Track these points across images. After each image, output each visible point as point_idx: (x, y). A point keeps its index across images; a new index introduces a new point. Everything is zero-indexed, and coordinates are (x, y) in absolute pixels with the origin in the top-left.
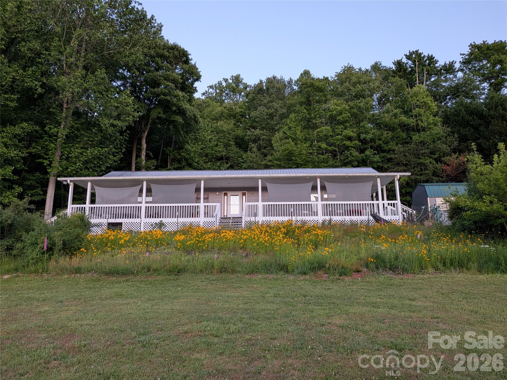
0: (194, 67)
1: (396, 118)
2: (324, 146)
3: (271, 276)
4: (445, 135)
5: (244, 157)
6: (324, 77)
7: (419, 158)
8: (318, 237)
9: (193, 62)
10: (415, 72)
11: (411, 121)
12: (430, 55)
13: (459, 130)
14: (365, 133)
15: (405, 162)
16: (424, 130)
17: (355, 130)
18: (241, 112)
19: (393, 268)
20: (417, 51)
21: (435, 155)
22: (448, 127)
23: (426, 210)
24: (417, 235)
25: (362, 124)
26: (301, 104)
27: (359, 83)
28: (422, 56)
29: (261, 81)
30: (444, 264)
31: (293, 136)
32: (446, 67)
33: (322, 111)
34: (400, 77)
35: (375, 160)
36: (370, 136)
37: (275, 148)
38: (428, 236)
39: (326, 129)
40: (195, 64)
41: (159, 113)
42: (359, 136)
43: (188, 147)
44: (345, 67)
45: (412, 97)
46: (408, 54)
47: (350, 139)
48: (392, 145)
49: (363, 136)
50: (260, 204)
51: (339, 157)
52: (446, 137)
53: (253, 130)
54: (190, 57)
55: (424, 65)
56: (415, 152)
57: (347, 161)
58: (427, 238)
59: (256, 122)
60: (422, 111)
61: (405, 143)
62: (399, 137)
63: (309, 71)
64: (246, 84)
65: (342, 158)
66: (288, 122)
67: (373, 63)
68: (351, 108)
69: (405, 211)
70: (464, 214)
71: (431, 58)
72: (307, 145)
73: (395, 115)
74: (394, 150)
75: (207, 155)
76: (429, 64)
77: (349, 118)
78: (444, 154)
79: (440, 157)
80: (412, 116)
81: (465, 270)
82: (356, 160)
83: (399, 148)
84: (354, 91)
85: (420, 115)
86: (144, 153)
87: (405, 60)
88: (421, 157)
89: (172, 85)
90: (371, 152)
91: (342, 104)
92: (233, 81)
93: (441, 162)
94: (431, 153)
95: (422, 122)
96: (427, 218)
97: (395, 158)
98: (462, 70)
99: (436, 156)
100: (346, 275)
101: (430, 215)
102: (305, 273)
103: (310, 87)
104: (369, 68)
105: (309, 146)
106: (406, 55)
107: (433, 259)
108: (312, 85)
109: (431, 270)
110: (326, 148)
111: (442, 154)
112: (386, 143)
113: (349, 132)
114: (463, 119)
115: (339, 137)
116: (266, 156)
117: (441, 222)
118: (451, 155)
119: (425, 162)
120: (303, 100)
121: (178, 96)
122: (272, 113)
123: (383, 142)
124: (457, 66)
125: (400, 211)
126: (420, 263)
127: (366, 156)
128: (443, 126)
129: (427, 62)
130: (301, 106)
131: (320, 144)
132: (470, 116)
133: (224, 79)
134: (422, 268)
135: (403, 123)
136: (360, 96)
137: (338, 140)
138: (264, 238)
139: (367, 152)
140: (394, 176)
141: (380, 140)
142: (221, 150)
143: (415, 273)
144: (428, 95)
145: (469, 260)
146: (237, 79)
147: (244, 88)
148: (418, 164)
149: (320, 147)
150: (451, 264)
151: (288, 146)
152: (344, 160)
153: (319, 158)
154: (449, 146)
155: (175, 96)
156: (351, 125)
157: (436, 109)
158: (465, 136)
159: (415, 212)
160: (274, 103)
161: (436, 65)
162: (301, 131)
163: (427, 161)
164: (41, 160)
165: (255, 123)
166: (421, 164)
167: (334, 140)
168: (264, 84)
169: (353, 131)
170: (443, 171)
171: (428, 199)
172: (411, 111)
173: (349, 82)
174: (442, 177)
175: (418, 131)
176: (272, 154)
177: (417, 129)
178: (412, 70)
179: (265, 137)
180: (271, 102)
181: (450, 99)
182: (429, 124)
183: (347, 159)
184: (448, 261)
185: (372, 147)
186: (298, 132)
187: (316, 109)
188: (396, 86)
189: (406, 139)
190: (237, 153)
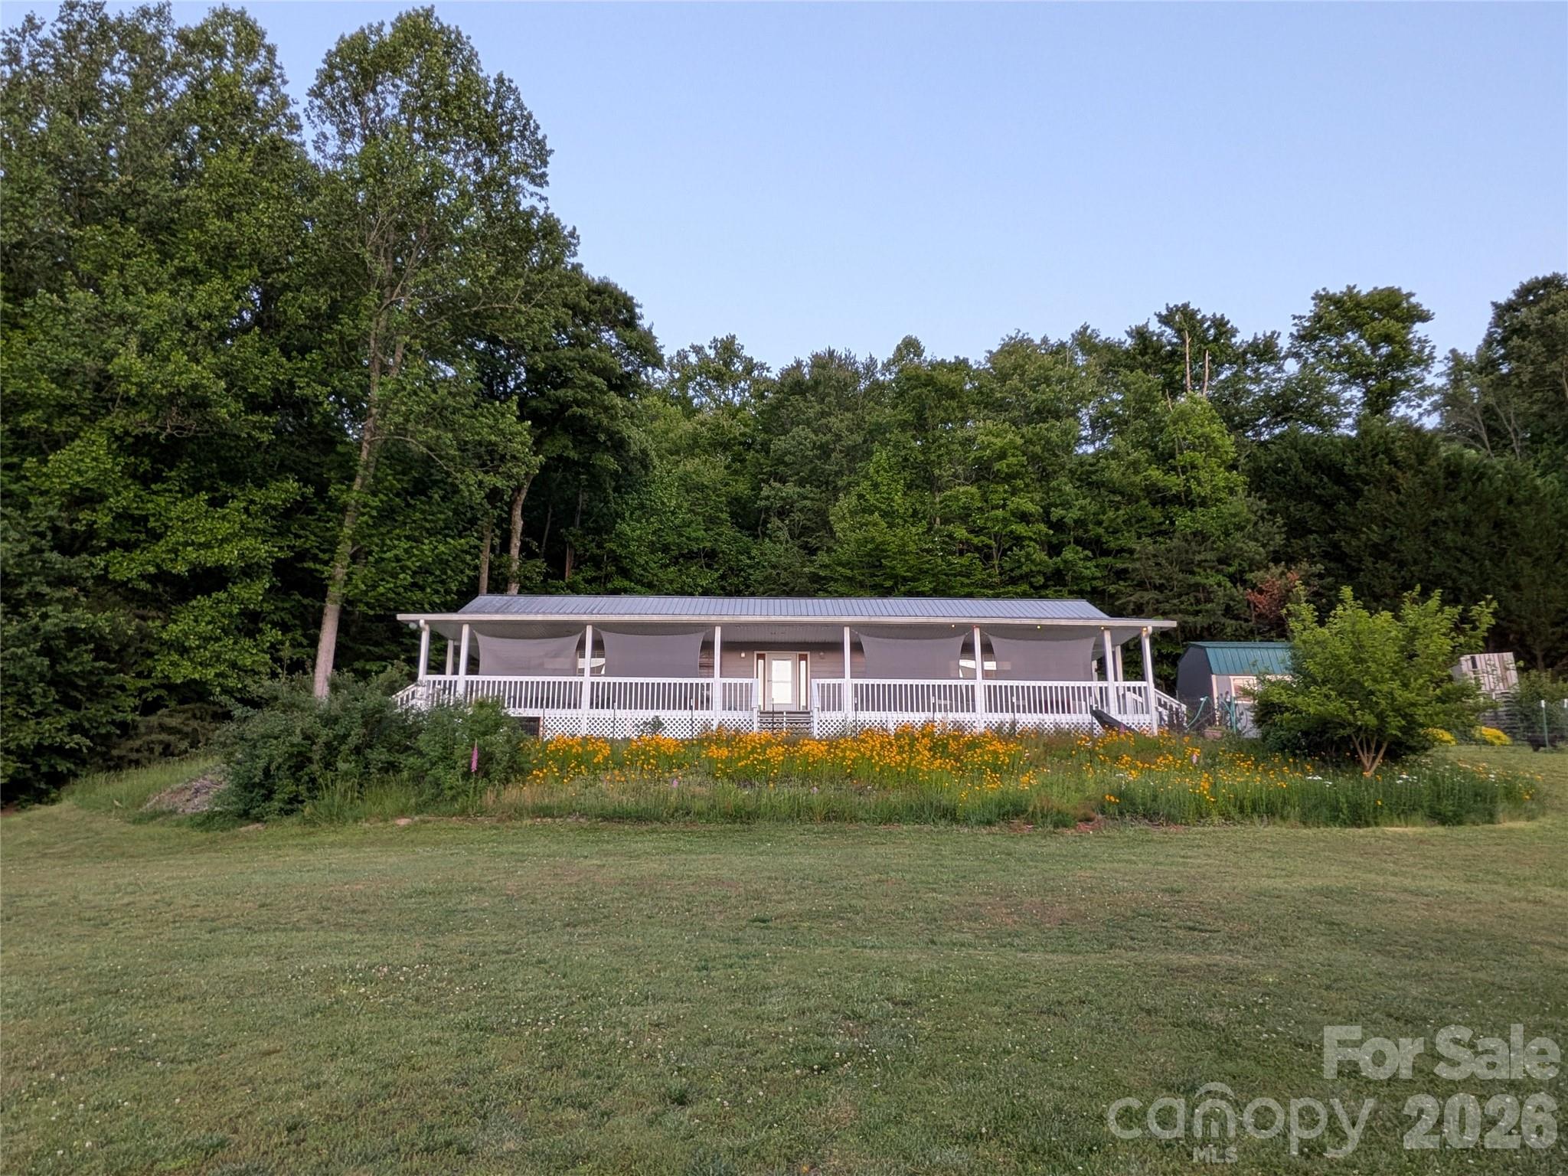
0: (648, 337)
1: (1137, 472)
2: (961, 533)
3: (926, 828)
4: (1254, 518)
5: (754, 552)
6: (957, 358)
7: (1193, 573)
8: (998, 758)
9: (644, 323)
10: (1183, 357)
11: (1175, 483)
12: (1218, 316)
13: (1288, 508)
14: (1061, 505)
15: (1158, 582)
16: (1204, 503)
17: (1037, 497)
18: (743, 435)
19: (1151, 816)
20: (1186, 306)
21: (1230, 565)
22: (1260, 499)
23: (1209, 705)
24: (1191, 755)
25: (1054, 484)
26: (904, 426)
27: (1047, 381)
28: (1199, 317)
29: (799, 364)
30: (1242, 810)
31: (883, 507)
32: (1258, 346)
33: (956, 447)
34: (1147, 368)
35: (1087, 573)
36: (1074, 514)
37: (839, 534)
38: (1213, 758)
39: (967, 492)
40: (650, 329)
41: (566, 447)
42: (1047, 512)
43: (623, 527)
44: (1011, 338)
45: (1175, 423)
46: (1164, 312)
47: (1024, 517)
48: (1128, 540)
49: (1057, 513)
50: (848, 683)
51: (996, 562)
52: (1256, 524)
53: (777, 485)
54: (638, 310)
55: (1203, 340)
56: (1184, 556)
57: (1017, 573)
58: (1211, 762)
59: (786, 465)
60: (1199, 458)
61: (1160, 532)
62: (1144, 519)
63: (916, 340)
64: (751, 359)
65: (1007, 566)
66: (871, 470)
67: (1078, 327)
68: (1029, 442)
69: (1164, 706)
70: (1277, 718)
71: (1220, 324)
72: (920, 530)
73: (1135, 465)
74: (1131, 552)
75: (666, 549)
76: (1216, 339)
77: (1023, 466)
78: (1250, 566)
79: (1242, 572)
80: (1174, 468)
81: (1277, 819)
82: (1039, 572)
83: (1146, 546)
84: (1035, 399)
85: (1194, 467)
86: (516, 543)
87: (1155, 326)
88: (1196, 569)
89: (600, 382)
90: (1077, 553)
91: (1006, 432)
92: (717, 353)
93: (1244, 582)
94: (1221, 561)
95: (1199, 484)
96: (1211, 722)
97: (1134, 570)
98: (1297, 355)
99: (1231, 570)
100: (1065, 826)
101: (1218, 714)
102: (989, 823)
103: (926, 385)
104: (1067, 338)
105: (923, 533)
106: (1159, 315)
107: (1221, 799)
108: (930, 381)
109: (1217, 819)
110: (967, 540)
111: (1245, 565)
112: (1113, 533)
113: (1025, 503)
114: (1296, 480)
115: (1000, 513)
116: (813, 551)
117: (1239, 732)
118: (1268, 569)
119: (1205, 581)
120: (909, 417)
121: (613, 407)
122: (827, 442)
123: (1106, 529)
124: (1284, 343)
125: (1153, 704)
126: (1198, 807)
127: (1065, 562)
128: (1249, 495)
129: (1212, 331)
130: (904, 431)
131: (951, 527)
132: (1314, 473)
133: (693, 347)
134: (1201, 814)
135: (1154, 485)
136: (1049, 411)
137: (996, 520)
138: (893, 757)
139: (1068, 554)
140: (1140, 628)
141: (1099, 523)
142: (700, 536)
143: (1187, 824)
144: (1213, 417)
145: (1285, 802)
146: (728, 348)
147: (745, 368)
148: (1190, 586)
149: (950, 536)
150: (1254, 809)
151: (873, 532)
152: (1012, 570)
153: (950, 564)
154: (1264, 546)
155: (606, 409)
156: (1027, 485)
157: (1232, 453)
158: (1301, 522)
159: (1184, 707)
160: (832, 419)
161: (1233, 340)
162: (905, 494)
163: (1211, 581)
164: (311, 565)
165: (782, 468)
166: (1197, 585)
167: (987, 519)
168: (806, 370)
169: (1032, 501)
170: (1249, 606)
171: (1214, 677)
172: (1172, 456)
173: (1022, 375)
174: (1246, 621)
175: (1191, 505)
176: (829, 550)
177: (1186, 500)
178: (1173, 353)
179: (808, 503)
180: (824, 414)
181: (1266, 425)
182: (1215, 489)
183: (1019, 567)
184: (1247, 803)
185: (1078, 541)
186: (898, 498)
187: (942, 441)
188: (1136, 392)
189: (1161, 524)
190: (736, 540)
